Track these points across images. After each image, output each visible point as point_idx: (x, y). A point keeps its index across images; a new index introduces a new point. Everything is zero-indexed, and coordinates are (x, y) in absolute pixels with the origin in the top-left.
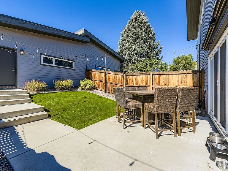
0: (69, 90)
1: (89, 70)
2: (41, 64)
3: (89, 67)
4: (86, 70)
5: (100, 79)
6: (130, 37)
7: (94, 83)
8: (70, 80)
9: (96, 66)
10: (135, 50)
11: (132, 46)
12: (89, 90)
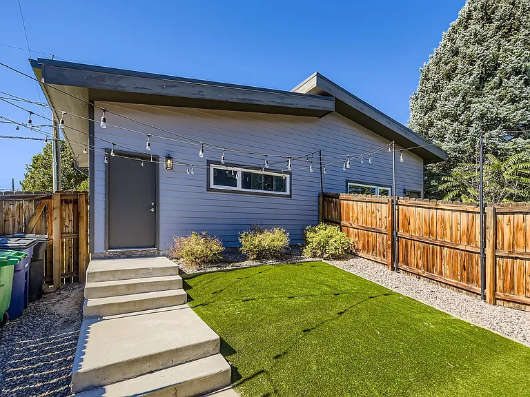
0: (277, 258)
1: (329, 197)
2: (209, 189)
3: (329, 186)
4: (319, 197)
5: (369, 221)
6: (459, 76)
7: (348, 236)
8: (280, 230)
9: (347, 181)
10: (483, 116)
11: (470, 102)
12: (335, 257)
